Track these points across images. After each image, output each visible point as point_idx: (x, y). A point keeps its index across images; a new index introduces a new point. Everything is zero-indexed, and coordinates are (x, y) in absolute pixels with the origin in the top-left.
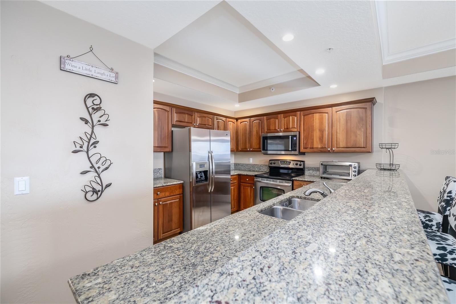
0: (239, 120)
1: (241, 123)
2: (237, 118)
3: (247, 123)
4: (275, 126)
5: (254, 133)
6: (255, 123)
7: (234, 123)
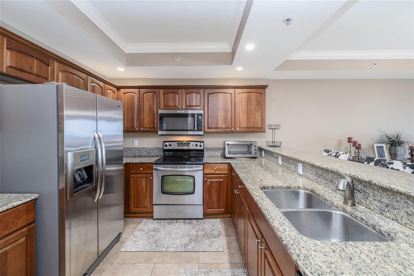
0: (121, 90)
1: (124, 94)
2: (118, 86)
3: (135, 94)
4: (175, 102)
5: (146, 108)
6: (148, 96)
7: (114, 93)
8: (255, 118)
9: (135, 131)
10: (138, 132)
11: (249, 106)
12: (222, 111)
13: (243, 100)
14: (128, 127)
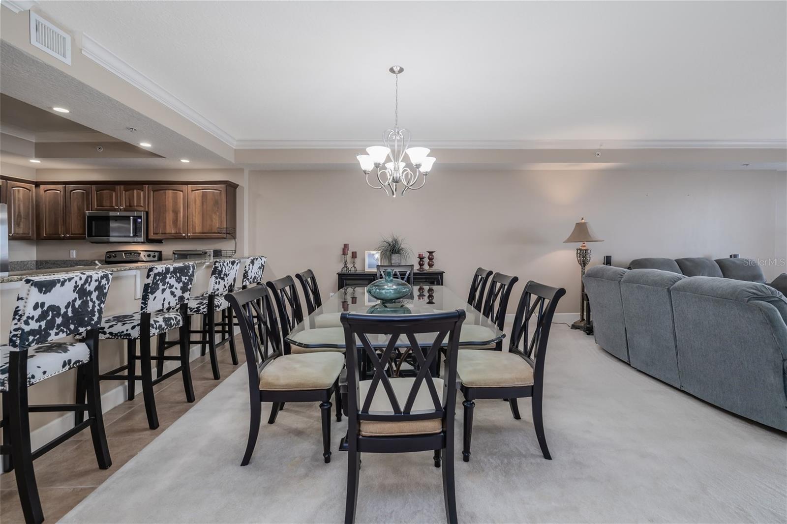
0: (41, 186)
1: (45, 191)
2: (36, 182)
3: (59, 192)
4: (111, 202)
5: (74, 208)
6: (75, 194)
7: (30, 190)
8: (212, 221)
9: (60, 239)
10: (64, 239)
11: (205, 207)
12: (171, 212)
13: (197, 199)
14: (51, 233)
